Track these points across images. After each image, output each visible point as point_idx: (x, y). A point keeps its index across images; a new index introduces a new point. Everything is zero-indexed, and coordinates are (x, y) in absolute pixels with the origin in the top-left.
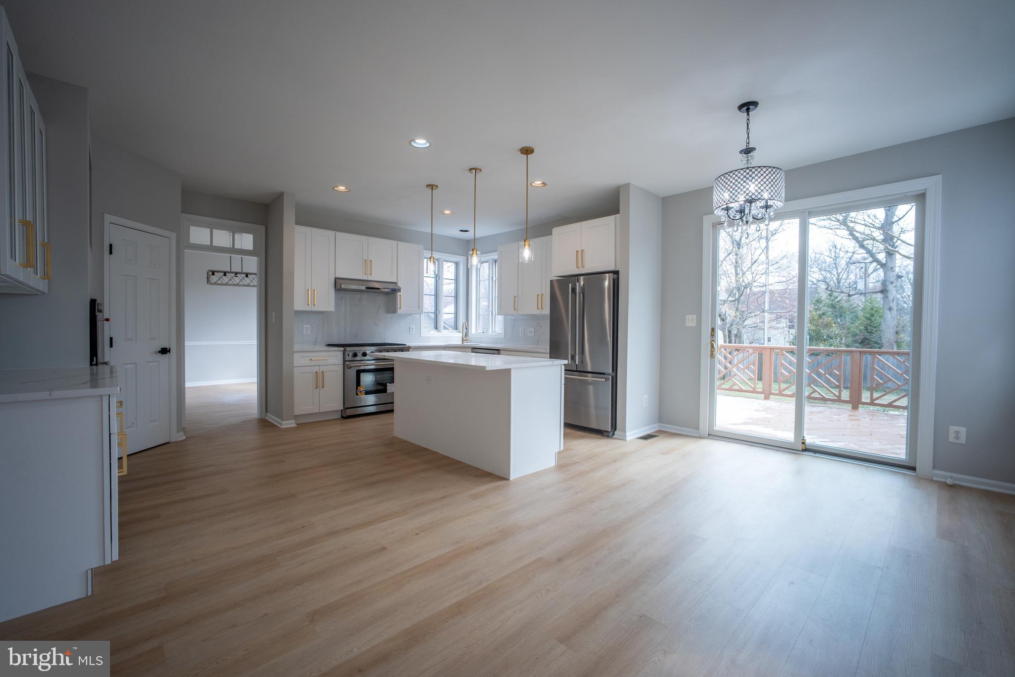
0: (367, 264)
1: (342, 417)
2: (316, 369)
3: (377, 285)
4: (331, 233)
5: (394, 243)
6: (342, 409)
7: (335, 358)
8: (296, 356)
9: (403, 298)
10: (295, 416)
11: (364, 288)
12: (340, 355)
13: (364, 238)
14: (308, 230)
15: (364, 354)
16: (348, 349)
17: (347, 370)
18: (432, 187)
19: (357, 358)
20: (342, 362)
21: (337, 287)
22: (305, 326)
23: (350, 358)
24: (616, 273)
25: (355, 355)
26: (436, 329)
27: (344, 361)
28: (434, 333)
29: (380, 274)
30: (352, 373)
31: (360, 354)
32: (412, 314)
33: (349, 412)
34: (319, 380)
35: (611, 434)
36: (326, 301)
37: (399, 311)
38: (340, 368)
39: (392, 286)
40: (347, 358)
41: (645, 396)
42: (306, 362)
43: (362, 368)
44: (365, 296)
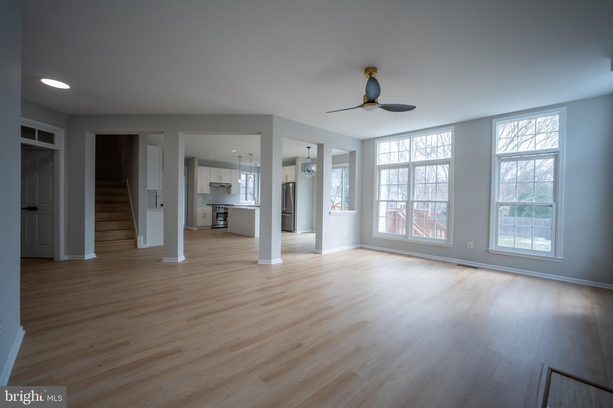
0: (221, 178)
1: (212, 228)
2: (204, 212)
3: (224, 185)
4: (209, 168)
5: (230, 170)
6: (212, 225)
7: (210, 208)
8: (198, 207)
9: (233, 189)
10: (197, 227)
11: (219, 186)
12: (211, 208)
13: (219, 169)
14: (201, 167)
15: (219, 208)
16: (214, 206)
17: (214, 213)
18: (240, 157)
19: (217, 209)
20: (212, 210)
21: (211, 185)
22: (200, 198)
23: (215, 209)
24: (295, 183)
25: (216, 208)
26: (246, 200)
27: (213, 210)
28: (245, 201)
29: (225, 181)
30: (215, 214)
31: (218, 208)
32: (236, 194)
33: (214, 226)
34: (205, 216)
35: (293, 232)
36: (207, 190)
37: (232, 193)
38: (211, 212)
39: (229, 185)
40: (214, 209)
41: (305, 221)
42: (201, 210)
43: (219, 212)
44: (220, 188)
